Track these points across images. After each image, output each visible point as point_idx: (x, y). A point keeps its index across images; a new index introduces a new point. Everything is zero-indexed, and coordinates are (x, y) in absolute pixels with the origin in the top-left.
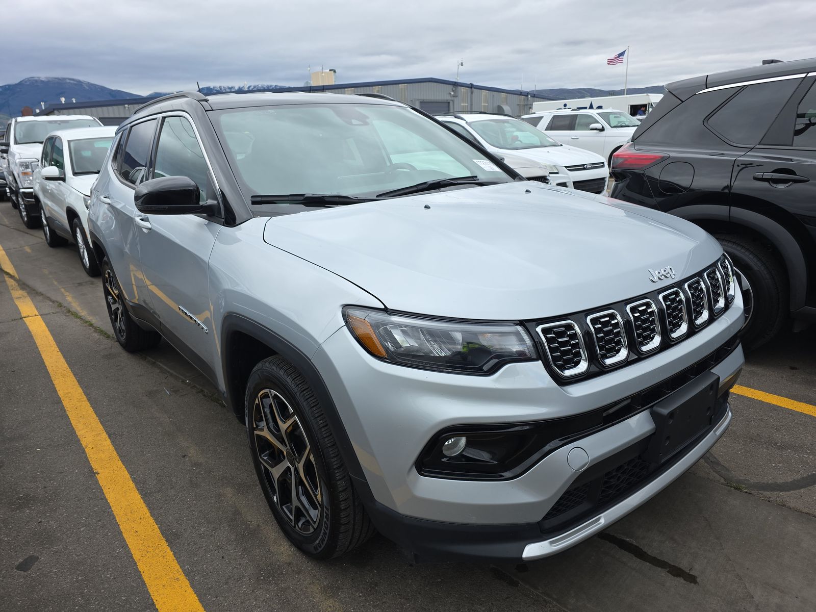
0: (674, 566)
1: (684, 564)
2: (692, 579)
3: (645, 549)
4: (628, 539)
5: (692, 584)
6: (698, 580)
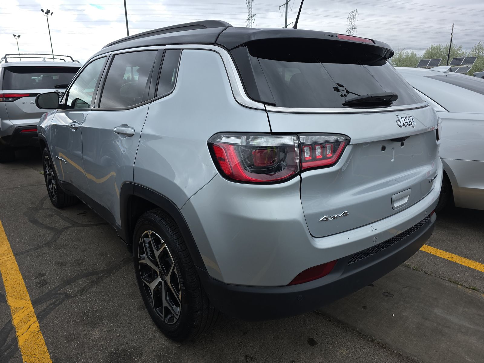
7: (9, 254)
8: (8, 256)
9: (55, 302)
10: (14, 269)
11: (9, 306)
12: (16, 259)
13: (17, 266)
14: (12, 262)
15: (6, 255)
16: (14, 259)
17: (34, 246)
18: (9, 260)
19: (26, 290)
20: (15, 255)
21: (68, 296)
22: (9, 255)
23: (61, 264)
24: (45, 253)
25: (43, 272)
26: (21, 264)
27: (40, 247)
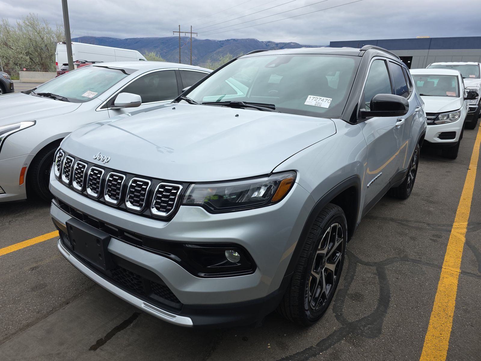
0: (106, 342)
1: (105, 347)
2: (94, 348)
3: (122, 331)
4: (132, 325)
5: (89, 348)
6: (92, 351)
7: (445, 272)
8: (448, 270)
9: (438, 226)
10: (449, 256)
11: (465, 237)
12: (442, 263)
13: (445, 256)
14: (448, 263)
15: (449, 273)
16: (444, 264)
17: (418, 265)
18: (449, 266)
19: (450, 238)
20: (441, 268)
21: (428, 224)
22: (446, 270)
23: (413, 239)
24: (416, 253)
25: (430, 241)
26: (441, 256)
27: (414, 261)
